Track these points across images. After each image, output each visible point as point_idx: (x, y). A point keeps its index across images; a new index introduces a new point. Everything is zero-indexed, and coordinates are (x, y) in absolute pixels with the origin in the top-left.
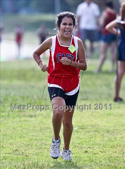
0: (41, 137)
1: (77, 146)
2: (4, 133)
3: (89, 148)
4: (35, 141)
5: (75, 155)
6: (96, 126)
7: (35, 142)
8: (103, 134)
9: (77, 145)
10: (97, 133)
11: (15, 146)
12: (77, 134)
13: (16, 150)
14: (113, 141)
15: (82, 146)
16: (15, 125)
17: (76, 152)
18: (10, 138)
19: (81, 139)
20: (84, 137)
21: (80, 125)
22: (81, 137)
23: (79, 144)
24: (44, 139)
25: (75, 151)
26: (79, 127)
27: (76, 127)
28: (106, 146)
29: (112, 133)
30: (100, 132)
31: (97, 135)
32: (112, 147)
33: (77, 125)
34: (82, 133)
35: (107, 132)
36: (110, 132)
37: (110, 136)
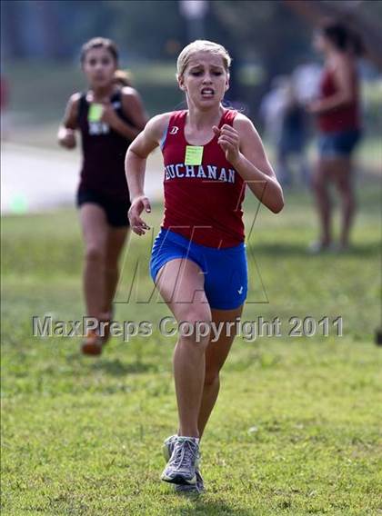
0: (142, 457)
1: (257, 488)
2: (22, 443)
3: (296, 491)
4: (122, 471)
6: (319, 422)
7: (122, 474)
8: (341, 447)
9: (256, 481)
10: (320, 446)
11: (57, 484)
12: (258, 448)
13: (62, 498)
14: (371, 472)
15: (271, 485)
16: (58, 417)
18: (43, 460)
20: (277, 458)
21: (268, 418)
22: (269, 457)
23: (262, 479)
24: (152, 462)
25: (250, 501)
26: (262, 424)
27: (253, 426)
28: (348, 487)
29: (369, 446)
30: (330, 442)
31: (320, 450)
32: (368, 492)
33: (257, 419)
34: (271, 445)
35: (354, 443)
36: (361, 441)
37: (361, 453)
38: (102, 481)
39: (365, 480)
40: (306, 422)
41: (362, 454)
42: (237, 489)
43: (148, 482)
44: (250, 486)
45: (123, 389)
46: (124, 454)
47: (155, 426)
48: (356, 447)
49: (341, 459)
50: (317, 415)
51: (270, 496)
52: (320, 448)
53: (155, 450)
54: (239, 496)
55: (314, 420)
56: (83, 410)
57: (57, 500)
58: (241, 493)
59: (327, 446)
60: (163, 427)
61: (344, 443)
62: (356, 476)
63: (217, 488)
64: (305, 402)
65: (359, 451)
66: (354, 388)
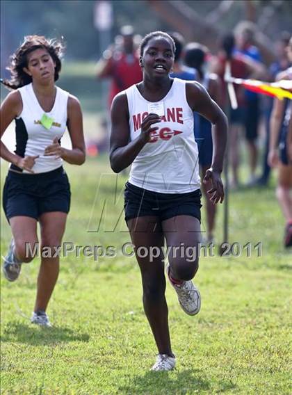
0: (54, 331)
1: (131, 352)
5: (127, 372)
6: (176, 308)
7: (40, 343)
8: (191, 325)
9: (131, 348)
12: (133, 325)
14: (211, 342)
15: (142, 351)
17: (129, 364)
19: (140, 336)
20: (147, 333)
22: (141, 332)
23: (135, 347)
24: (60, 335)
25: (126, 362)
26: (137, 309)
27: (131, 310)
28: (194, 352)
29: (210, 324)
30: (183, 322)
31: (176, 327)
32: (207, 355)
33: (134, 306)
34: (143, 323)
35: (200, 322)
36: (205, 321)
37: (204, 329)
39: (206, 348)
42: (118, 353)
44: (127, 351)
47: (64, 310)
48: (201, 325)
51: (141, 358)
52: (176, 325)
53: (63, 326)
54: (119, 358)
56: (14, 299)
58: (121, 356)
59: (181, 324)
60: (69, 311)
61: (193, 322)
62: (200, 345)
63: (104, 353)
65: (203, 327)
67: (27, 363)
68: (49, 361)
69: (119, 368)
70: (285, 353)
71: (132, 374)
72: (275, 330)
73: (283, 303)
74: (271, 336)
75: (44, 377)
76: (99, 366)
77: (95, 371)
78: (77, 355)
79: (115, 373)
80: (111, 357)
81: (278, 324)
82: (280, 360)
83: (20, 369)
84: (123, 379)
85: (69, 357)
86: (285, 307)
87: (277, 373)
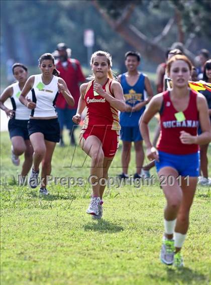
38: (39, 245)
39: (152, 246)
40: (128, 221)
41: (152, 235)
42: (97, 249)
43: (59, 246)
44: (103, 249)
45: (50, 206)
46: (49, 234)
47: (63, 222)
49: (142, 237)
50: (133, 218)
51: (111, 253)
52: (134, 232)
53: (63, 232)
54: (98, 252)
55: (131, 220)
57: (19, 254)
59: (137, 231)
60: (67, 223)
61: (144, 230)
62: (149, 244)
63: (88, 249)
64: (128, 212)
66: (150, 207)
67: (40, 256)
68: (54, 254)
69: (98, 259)
70: (202, 250)
71: (106, 262)
72: (196, 235)
73: (200, 218)
74: (193, 239)
75: (50, 264)
76: (85, 257)
77: (83, 260)
78: (71, 251)
79: (95, 261)
80: (93, 252)
81: (198, 231)
82: (198, 254)
83: (36, 259)
84: (100, 266)
85: (67, 251)
86: (202, 221)
87: (197, 262)
